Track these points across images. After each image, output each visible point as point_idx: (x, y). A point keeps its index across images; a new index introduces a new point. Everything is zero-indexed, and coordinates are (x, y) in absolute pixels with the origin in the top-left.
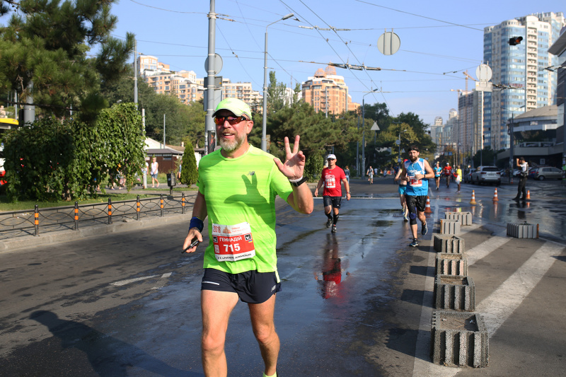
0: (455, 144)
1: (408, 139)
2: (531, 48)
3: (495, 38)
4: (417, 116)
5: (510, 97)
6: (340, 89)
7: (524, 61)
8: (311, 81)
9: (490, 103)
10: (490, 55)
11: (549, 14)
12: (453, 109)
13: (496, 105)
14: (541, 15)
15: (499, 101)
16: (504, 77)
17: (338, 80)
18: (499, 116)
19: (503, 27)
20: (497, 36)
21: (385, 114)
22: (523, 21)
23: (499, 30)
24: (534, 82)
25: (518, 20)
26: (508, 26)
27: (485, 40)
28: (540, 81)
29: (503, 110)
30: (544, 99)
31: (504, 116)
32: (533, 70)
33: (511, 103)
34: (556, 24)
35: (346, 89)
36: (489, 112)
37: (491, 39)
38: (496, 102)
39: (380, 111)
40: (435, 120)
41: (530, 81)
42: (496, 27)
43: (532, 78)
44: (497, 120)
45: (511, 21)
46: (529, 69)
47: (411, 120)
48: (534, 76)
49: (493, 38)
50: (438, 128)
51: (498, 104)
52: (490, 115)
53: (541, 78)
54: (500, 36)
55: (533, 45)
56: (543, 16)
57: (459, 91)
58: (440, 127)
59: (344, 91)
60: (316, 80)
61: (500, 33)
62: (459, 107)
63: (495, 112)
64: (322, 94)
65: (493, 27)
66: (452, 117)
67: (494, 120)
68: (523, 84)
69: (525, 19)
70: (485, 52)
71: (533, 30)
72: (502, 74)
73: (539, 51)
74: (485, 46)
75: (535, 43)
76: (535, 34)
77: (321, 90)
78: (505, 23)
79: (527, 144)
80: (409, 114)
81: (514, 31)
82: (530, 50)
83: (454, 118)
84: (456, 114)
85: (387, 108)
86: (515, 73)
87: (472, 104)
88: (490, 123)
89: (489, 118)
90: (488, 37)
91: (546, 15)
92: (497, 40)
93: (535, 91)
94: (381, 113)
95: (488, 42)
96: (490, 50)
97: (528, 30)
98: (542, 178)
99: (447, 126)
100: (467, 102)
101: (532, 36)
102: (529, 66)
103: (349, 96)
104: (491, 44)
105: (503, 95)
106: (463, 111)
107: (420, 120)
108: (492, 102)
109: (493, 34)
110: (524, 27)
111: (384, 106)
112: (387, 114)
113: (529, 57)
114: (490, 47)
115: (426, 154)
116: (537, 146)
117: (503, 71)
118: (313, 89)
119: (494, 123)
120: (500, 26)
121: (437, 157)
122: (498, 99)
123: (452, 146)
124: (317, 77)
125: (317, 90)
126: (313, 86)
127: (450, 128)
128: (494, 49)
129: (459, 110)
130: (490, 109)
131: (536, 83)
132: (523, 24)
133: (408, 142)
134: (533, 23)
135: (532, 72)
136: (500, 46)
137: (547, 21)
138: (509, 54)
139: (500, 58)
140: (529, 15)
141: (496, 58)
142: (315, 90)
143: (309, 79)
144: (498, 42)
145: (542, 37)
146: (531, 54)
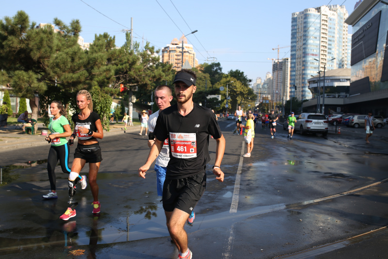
0: (269, 96)
1: (235, 90)
2: (323, 29)
3: (300, 21)
4: (243, 73)
5: (309, 63)
6: (190, 53)
7: (319, 38)
8: (168, 47)
9: (295, 67)
10: (296, 33)
11: (336, 5)
12: (269, 72)
13: (299, 69)
14: (331, 6)
15: (301, 66)
16: (305, 48)
17: (189, 48)
18: (301, 76)
19: (305, 13)
20: (301, 19)
21: (219, 71)
22: (318, 9)
23: (302, 15)
24: (325, 53)
25: (316, 9)
26: (308, 12)
27: (292, 22)
28: (329, 53)
29: (304, 72)
30: (332, 66)
31: (304, 76)
32: (325, 45)
33: (309, 68)
34: (341, 13)
35: (194, 54)
36: (294, 73)
37: (296, 21)
38: (299, 67)
39: (215, 68)
40: (257, 80)
41: (322, 52)
42: (300, 13)
43: (324, 51)
44: (300, 79)
45: (311, 9)
46: (322, 44)
47: (238, 75)
48: (325, 49)
49: (298, 20)
50: (258, 85)
51: (300, 68)
52: (295, 75)
53: (330, 51)
54: (303, 19)
55: (325, 27)
56: (332, 7)
57: (273, 60)
58: (260, 84)
59: (192, 55)
60: (172, 47)
61: (303, 17)
62: (273, 71)
63: (298, 73)
64: (176, 57)
65: (298, 13)
66: (268, 77)
67: (297, 79)
68: (318, 54)
69: (320, 8)
70: (292, 30)
71: (325, 17)
72: (304, 46)
73: (329, 32)
74: (292, 26)
75: (326, 25)
76: (326, 19)
77: (175, 54)
78: (306, 10)
79: (327, 95)
80: (237, 71)
81: (312, 16)
82: (323, 30)
83: (270, 79)
84: (270, 76)
85: (221, 66)
86: (312, 46)
87: (281, 69)
88: (294, 81)
89: (294, 77)
90: (294, 20)
91: (334, 7)
92: (300, 22)
93: (325, 59)
94: (216, 70)
95: (294, 24)
96: (296, 30)
97: (322, 16)
98: (357, 126)
99: (264, 84)
100: (278, 67)
101: (324, 20)
102: (322, 42)
103: (196, 59)
104: (296, 25)
105: (304, 61)
106: (276, 73)
107: (245, 76)
108: (297, 67)
109: (298, 18)
110: (319, 14)
111: (218, 64)
112: (221, 71)
113: (322, 35)
114: (296, 27)
115: (249, 102)
116: (335, 97)
117: (304, 44)
118: (170, 53)
119: (297, 82)
120: (303, 13)
121: (257, 105)
122: (300, 65)
123: (268, 97)
124: (173, 44)
125: (173, 54)
126: (170, 51)
127: (266, 85)
128: (298, 29)
129: (273, 73)
130: (295, 71)
131: (326, 54)
132: (318, 12)
133: (235, 92)
134: (326, 12)
135: (324, 46)
136: (303, 26)
137: (335, 11)
138: (309, 32)
139: (302, 35)
140: (323, 6)
141: (300, 35)
142: (171, 54)
143: (167, 46)
144: (301, 24)
145: (331, 21)
146: (323, 33)
